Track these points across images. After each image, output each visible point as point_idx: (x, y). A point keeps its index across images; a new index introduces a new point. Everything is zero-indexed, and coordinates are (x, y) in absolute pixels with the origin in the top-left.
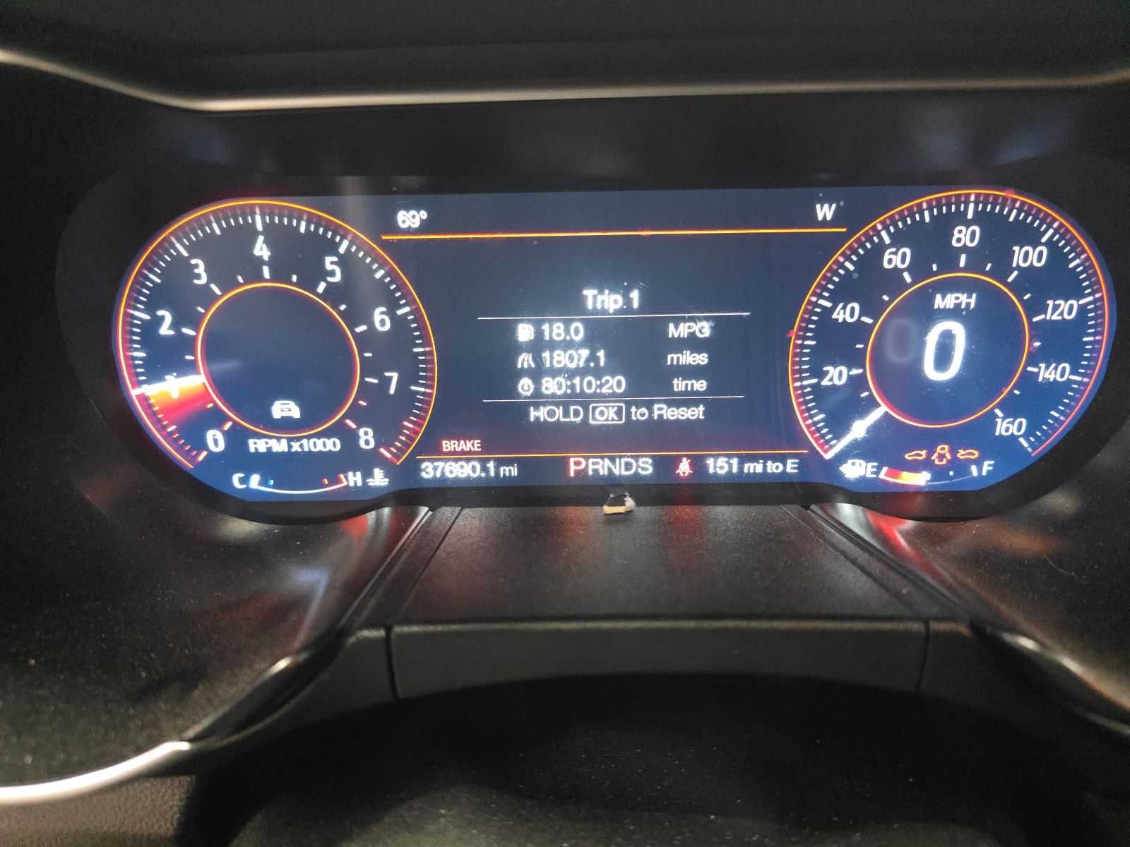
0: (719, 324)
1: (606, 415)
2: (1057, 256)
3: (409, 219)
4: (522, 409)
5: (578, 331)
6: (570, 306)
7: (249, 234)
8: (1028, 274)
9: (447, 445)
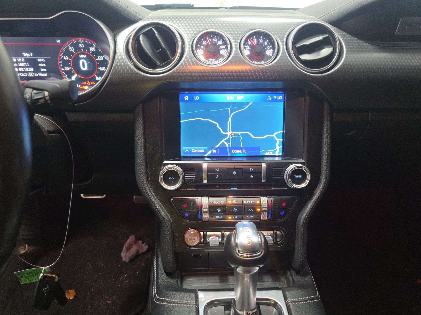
0: (46, 59)
1: (31, 75)
2: (97, 49)
4: (17, 73)
5: (23, 60)
6: (21, 56)
8: (93, 52)
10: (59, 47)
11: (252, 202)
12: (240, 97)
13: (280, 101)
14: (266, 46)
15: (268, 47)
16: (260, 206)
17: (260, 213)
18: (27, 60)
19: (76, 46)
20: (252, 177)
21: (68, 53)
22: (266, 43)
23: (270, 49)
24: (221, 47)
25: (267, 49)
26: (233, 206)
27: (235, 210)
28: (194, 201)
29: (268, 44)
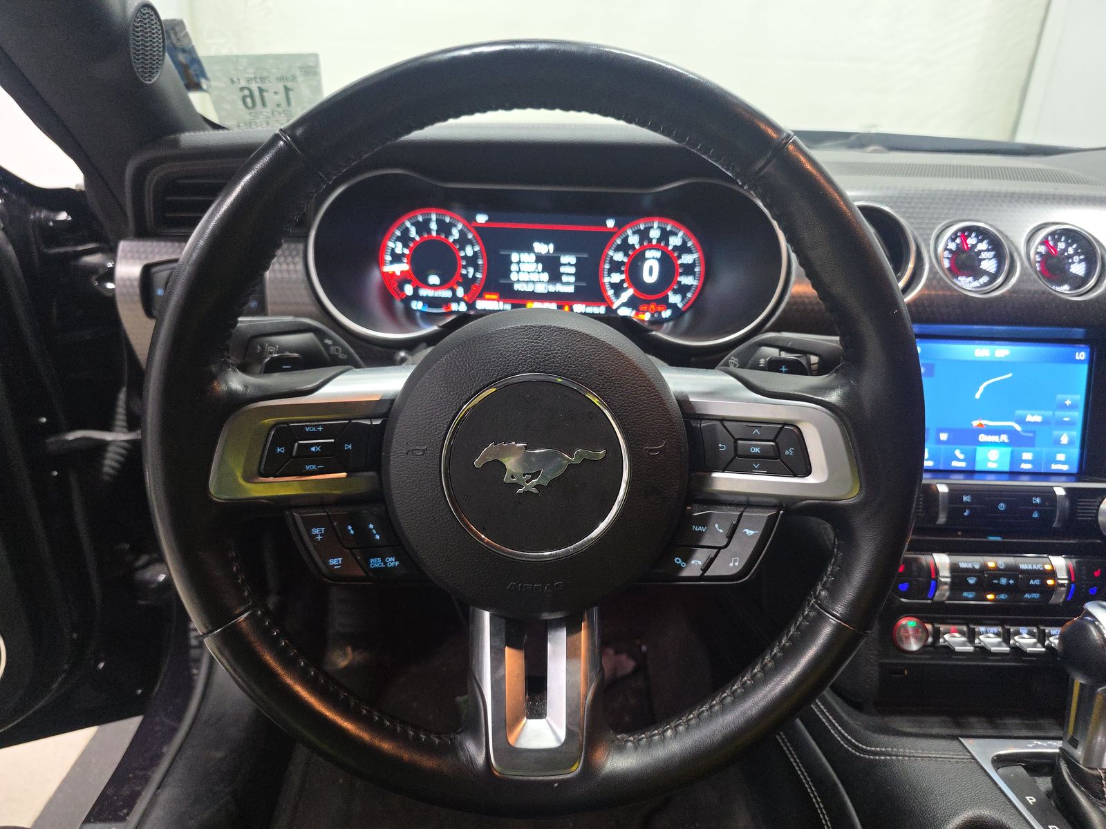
0: (578, 259)
1: (541, 289)
2: (684, 242)
3: (482, 219)
4: (511, 285)
5: (532, 257)
6: (530, 249)
7: (429, 220)
8: (675, 248)
9: (487, 296)
10: (611, 234)
11: (1035, 567)
12: (1002, 351)
13: (1080, 362)
14: (1071, 256)
15: (1076, 258)
16: (1052, 574)
17: (1052, 590)
18: (540, 258)
19: (644, 235)
20: (1035, 515)
21: (625, 247)
22: (1071, 251)
23: (1080, 261)
24: (983, 255)
25: (1073, 263)
26: (997, 573)
27: (1003, 581)
28: (916, 560)
29: (1076, 253)
